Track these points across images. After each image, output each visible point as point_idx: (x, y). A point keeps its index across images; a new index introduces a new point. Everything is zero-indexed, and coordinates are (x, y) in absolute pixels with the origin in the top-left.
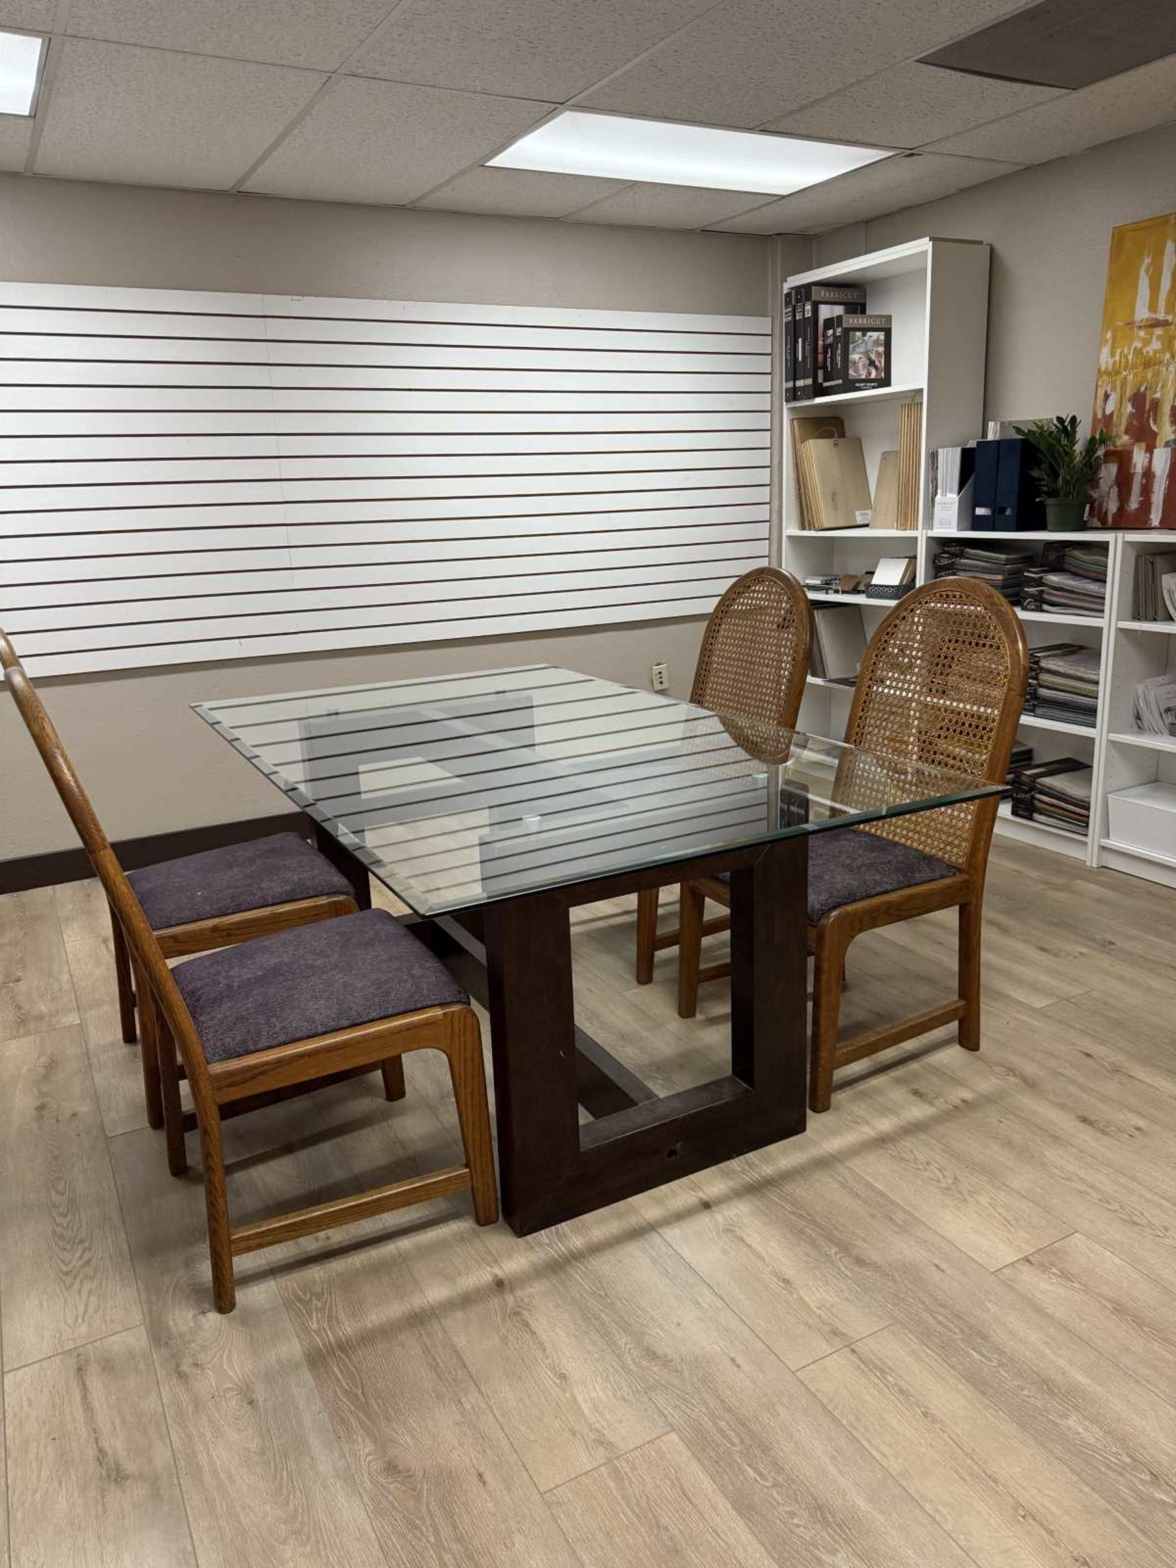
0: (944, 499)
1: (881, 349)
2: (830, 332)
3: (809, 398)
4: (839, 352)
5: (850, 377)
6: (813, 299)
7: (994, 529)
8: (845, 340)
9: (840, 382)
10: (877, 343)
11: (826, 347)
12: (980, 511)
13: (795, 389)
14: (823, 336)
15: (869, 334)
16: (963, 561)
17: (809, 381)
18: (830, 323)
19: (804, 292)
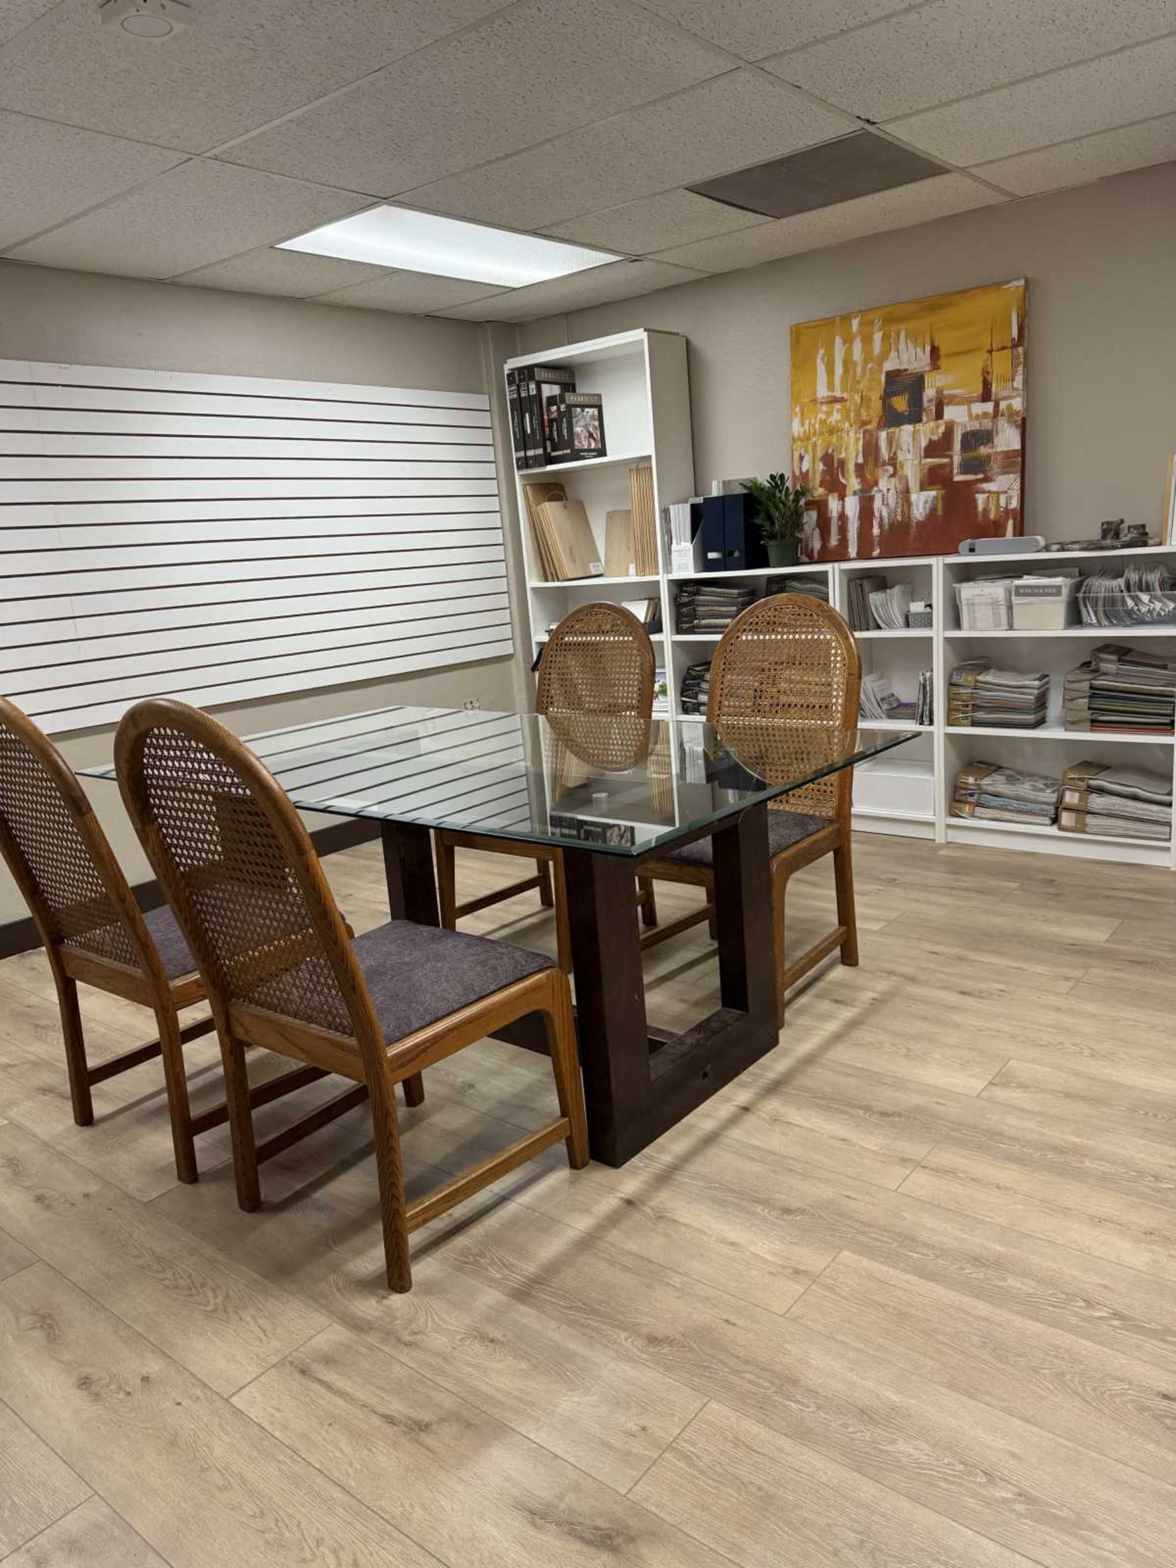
0: (680, 548)
1: (597, 423)
2: (554, 408)
3: (541, 466)
4: (565, 425)
5: (576, 448)
6: (537, 378)
7: (726, 569)
8: (568, 415)
9: (569, 451)
10: (592, 417)
11: (551, 421)
12: (712, 555)
13: (526, 458)
14: (548, 411)
15: (586, 410)
16: (701, 598)
17: (540, 451)
18: (552, 400)
19: (527, 373)
